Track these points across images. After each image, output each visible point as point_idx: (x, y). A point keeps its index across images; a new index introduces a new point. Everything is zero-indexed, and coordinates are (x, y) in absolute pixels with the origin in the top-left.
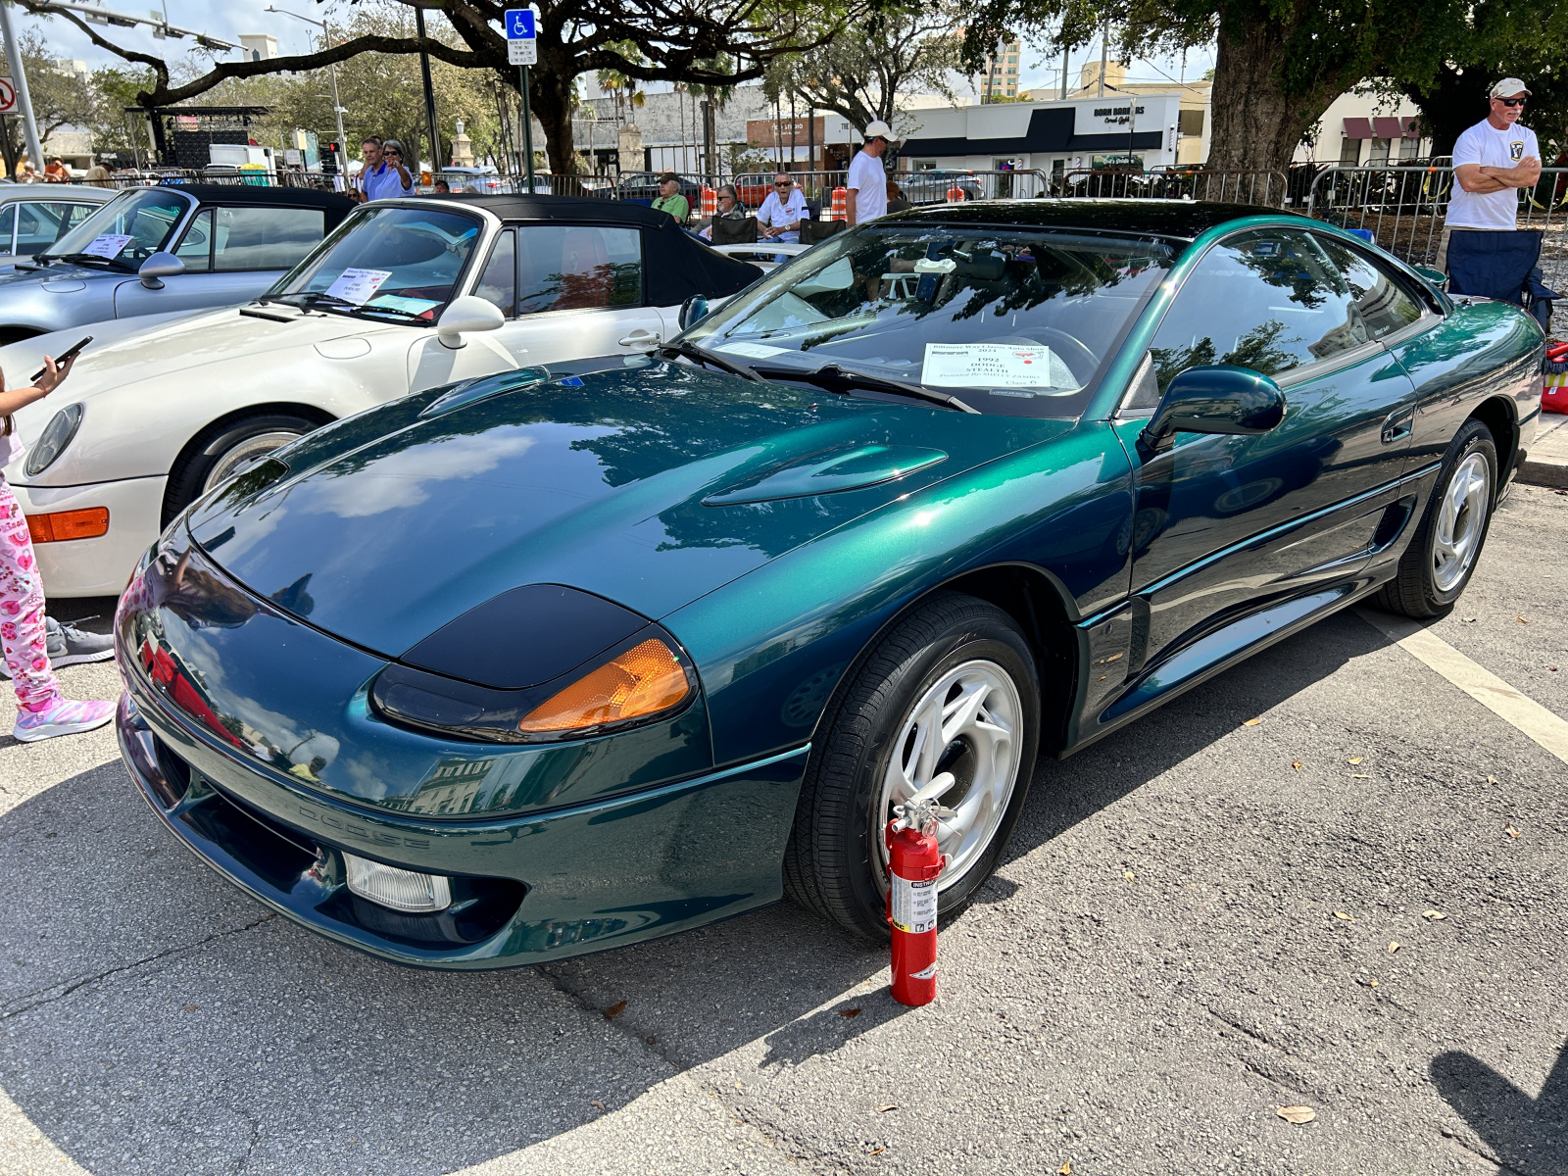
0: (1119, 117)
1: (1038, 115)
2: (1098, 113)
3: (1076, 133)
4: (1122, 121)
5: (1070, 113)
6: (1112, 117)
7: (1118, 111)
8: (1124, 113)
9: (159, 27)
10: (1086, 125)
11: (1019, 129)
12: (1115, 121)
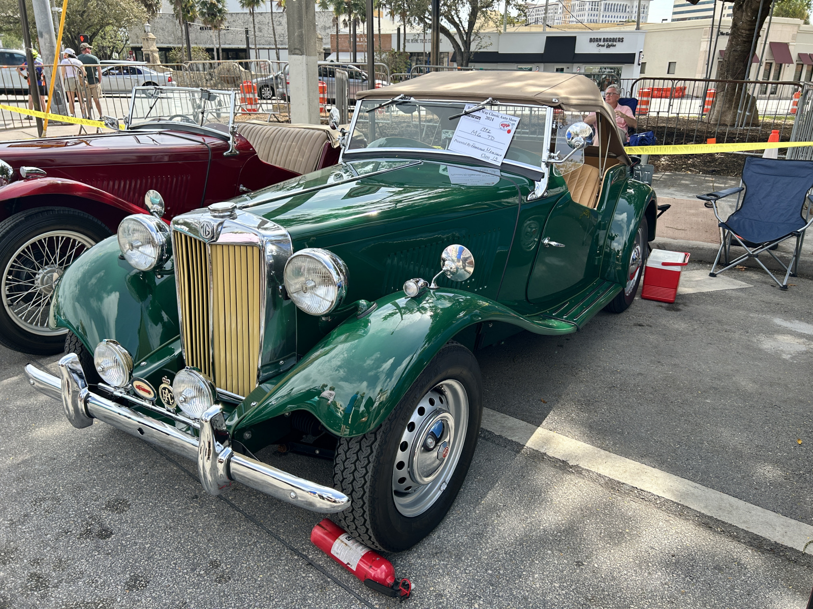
0: (606, 43)
1: (551, 40)
2: (591, 40)
3: (576, 52)
4: (608, 46)
5: (572, 40)
6: (602, 43)
7: (605, 40)
8: (610, 41)
10: (583, 47)
12: (603, 46)
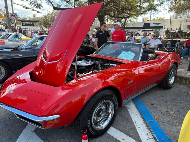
1: (145, 24)
2: (154, 24)
4: (157, 25)
7: (157, 23)
9: (32, 9)
10: (152, 25)
11: (142, 26)
